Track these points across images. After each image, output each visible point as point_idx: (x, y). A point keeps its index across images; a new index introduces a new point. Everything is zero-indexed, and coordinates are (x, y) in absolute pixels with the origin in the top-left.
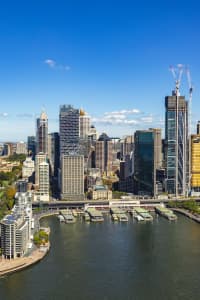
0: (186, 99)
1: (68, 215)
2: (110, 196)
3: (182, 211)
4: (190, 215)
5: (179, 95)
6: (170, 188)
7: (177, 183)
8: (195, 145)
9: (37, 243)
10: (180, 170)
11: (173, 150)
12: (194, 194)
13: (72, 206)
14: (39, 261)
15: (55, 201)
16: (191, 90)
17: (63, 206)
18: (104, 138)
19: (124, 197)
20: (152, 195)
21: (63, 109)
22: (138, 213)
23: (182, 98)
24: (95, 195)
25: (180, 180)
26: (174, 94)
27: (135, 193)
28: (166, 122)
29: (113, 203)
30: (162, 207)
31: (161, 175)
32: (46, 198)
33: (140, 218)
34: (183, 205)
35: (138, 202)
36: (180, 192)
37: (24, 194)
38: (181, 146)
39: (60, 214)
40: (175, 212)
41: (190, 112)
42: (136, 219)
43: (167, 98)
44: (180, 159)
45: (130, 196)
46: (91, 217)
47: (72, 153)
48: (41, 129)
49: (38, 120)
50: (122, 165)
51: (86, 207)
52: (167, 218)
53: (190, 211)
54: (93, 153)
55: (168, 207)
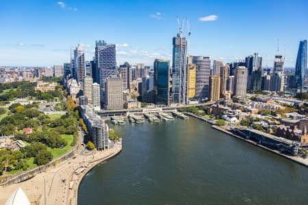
0: (186, 39)
1: (117, 119)
2: (140, 106)
3: (189, 113)
4: (195, 116)
5: (181, 36)
6: (176, 100)
7: (180, 96)
8: (191, 71)
10: (182, 87)
11: (178, 74)
12: (191, 102)
13: (118, 114)
16: (190, 33)
17: (111, 114)
18: (127, 66)
19: (149, 106)
20: (167, 104)
21: (99, 44)
22: (164, 116)
23: (184, 39)
24: (130, 106)
25: (182, 94)
26: (178, 36)
27: (155, 103)
28: (174, 55)
29: (145, 111)
30: (175, 111)
32: (98, 109)
33: (166, 119)
34: (188, 110)
35: (161, 109)
36: (182, 101)
38: (183, 71)
39: (112, 119)
40: (185, 114)
42: (165, 120)
43: (174, 39)
44: (182, 80)
45: (153, 106)
46: (135, 119)
50: (140, 84)
51: (128, 114)
52: (182, 118)
53: (194, 113)
55: (179, 111)
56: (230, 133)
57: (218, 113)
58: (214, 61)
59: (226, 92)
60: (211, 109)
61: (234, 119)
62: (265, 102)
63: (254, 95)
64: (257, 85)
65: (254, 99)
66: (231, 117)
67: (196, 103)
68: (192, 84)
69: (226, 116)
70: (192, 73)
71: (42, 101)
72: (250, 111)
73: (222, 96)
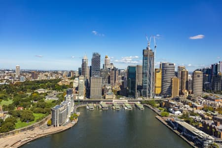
0: (153, 51)
1: (91, 106)
2: (114, 97)
3: (148, 105)
4: (151, 108)
5: (150, 49)
6: (144, 94)
7: (148, 92)
8: (157, 74)
9: (71, 119)
10: (149, 85)
11: (146, 76)
12: (155, 97)
13: (95, 102)
14: (70, 128)
15: (87, 99)
16: (155, 47)
17: (90, 102)
18: (115, 69)
19: (121, 98)
20: (135, 97)
21: (94, 55)
22: (126, 106)
23: (151, 50)
24: (107, 97)
26: (147, 49)
27: (127, 96)
28: (143, 62)
29: (115, 101)
30: (138, 104)
31: (140, 88)
32: (82, 98)
33: (126, 108)
34: (148, 102)
35: (127, 101)
36: (149, 96)
37: (69, 96)
38: (150, 74)
39: (88, 106)
40: (144, 106)
41: (155, 57)
42: (124, 109)
43: (144, 50)
44: (150, 80)
45: (124, 98)
46: (102, 107)
47: (96, 76)
48: (84, 64)
49: (83, 60)
50: (123, 83)
51: (101, 103)
52: (139, 109)
53: (152, 105)
54: (109, 76)
55: (141, 103)
56: (166, 123)
57: (168, 107)
58: (179, 67)
59: (186, 91)
60: (164, 103)
61: (178, 112)
62: (214, 100)
63: (208, 94)
64: (217, 86)
65: (206, 98)
66: (175, 111)
67: (159, 98)
68: (158, 83)
69: (171, 109)
70: (159, 75)
71: (54, 91)
72: (196, 107)
73: (181, 93)
